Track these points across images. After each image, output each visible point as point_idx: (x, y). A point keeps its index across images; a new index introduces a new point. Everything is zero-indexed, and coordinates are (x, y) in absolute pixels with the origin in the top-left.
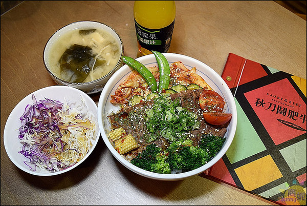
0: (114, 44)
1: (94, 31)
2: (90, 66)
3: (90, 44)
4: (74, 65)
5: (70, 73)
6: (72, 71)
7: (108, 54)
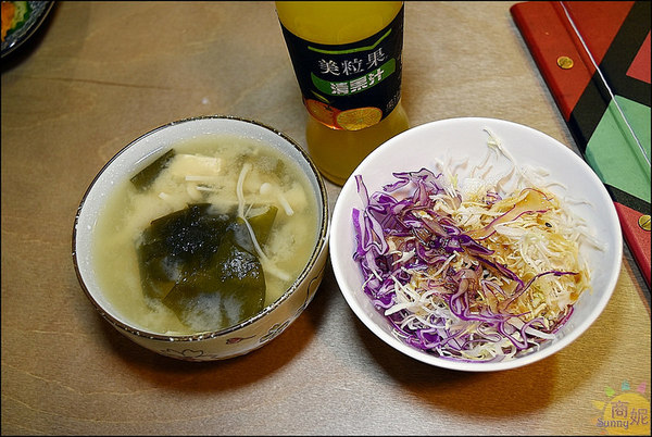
0: (255, 153)
1: (169, 155)
2: (247, 247)
3: (192, 194)
4: (201, 276)
5: (210, 303)
6: (209, 293)
7: (265, 188)
